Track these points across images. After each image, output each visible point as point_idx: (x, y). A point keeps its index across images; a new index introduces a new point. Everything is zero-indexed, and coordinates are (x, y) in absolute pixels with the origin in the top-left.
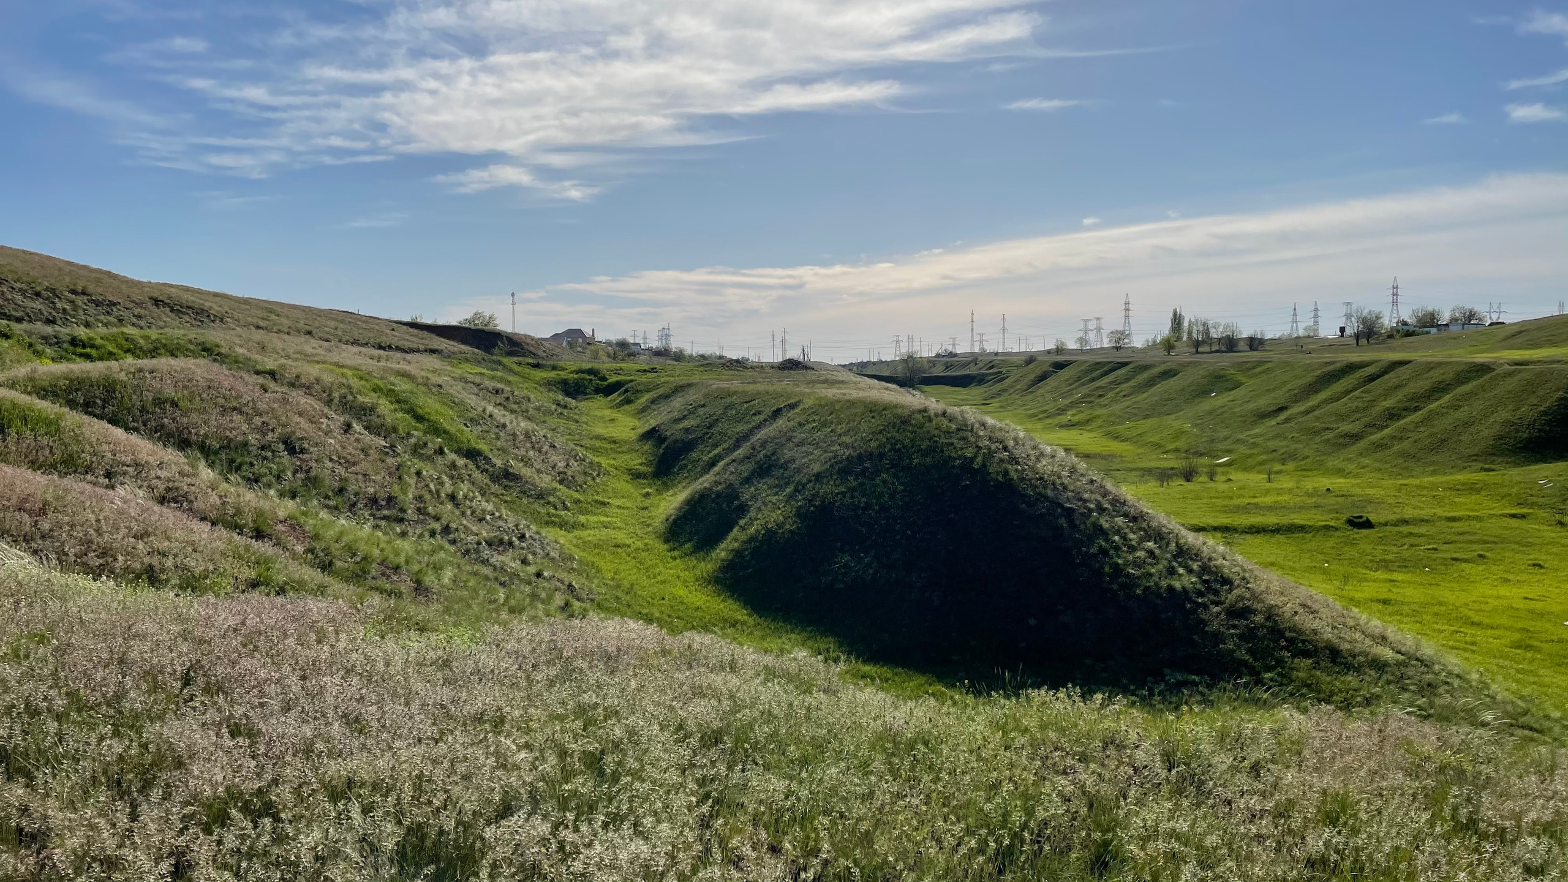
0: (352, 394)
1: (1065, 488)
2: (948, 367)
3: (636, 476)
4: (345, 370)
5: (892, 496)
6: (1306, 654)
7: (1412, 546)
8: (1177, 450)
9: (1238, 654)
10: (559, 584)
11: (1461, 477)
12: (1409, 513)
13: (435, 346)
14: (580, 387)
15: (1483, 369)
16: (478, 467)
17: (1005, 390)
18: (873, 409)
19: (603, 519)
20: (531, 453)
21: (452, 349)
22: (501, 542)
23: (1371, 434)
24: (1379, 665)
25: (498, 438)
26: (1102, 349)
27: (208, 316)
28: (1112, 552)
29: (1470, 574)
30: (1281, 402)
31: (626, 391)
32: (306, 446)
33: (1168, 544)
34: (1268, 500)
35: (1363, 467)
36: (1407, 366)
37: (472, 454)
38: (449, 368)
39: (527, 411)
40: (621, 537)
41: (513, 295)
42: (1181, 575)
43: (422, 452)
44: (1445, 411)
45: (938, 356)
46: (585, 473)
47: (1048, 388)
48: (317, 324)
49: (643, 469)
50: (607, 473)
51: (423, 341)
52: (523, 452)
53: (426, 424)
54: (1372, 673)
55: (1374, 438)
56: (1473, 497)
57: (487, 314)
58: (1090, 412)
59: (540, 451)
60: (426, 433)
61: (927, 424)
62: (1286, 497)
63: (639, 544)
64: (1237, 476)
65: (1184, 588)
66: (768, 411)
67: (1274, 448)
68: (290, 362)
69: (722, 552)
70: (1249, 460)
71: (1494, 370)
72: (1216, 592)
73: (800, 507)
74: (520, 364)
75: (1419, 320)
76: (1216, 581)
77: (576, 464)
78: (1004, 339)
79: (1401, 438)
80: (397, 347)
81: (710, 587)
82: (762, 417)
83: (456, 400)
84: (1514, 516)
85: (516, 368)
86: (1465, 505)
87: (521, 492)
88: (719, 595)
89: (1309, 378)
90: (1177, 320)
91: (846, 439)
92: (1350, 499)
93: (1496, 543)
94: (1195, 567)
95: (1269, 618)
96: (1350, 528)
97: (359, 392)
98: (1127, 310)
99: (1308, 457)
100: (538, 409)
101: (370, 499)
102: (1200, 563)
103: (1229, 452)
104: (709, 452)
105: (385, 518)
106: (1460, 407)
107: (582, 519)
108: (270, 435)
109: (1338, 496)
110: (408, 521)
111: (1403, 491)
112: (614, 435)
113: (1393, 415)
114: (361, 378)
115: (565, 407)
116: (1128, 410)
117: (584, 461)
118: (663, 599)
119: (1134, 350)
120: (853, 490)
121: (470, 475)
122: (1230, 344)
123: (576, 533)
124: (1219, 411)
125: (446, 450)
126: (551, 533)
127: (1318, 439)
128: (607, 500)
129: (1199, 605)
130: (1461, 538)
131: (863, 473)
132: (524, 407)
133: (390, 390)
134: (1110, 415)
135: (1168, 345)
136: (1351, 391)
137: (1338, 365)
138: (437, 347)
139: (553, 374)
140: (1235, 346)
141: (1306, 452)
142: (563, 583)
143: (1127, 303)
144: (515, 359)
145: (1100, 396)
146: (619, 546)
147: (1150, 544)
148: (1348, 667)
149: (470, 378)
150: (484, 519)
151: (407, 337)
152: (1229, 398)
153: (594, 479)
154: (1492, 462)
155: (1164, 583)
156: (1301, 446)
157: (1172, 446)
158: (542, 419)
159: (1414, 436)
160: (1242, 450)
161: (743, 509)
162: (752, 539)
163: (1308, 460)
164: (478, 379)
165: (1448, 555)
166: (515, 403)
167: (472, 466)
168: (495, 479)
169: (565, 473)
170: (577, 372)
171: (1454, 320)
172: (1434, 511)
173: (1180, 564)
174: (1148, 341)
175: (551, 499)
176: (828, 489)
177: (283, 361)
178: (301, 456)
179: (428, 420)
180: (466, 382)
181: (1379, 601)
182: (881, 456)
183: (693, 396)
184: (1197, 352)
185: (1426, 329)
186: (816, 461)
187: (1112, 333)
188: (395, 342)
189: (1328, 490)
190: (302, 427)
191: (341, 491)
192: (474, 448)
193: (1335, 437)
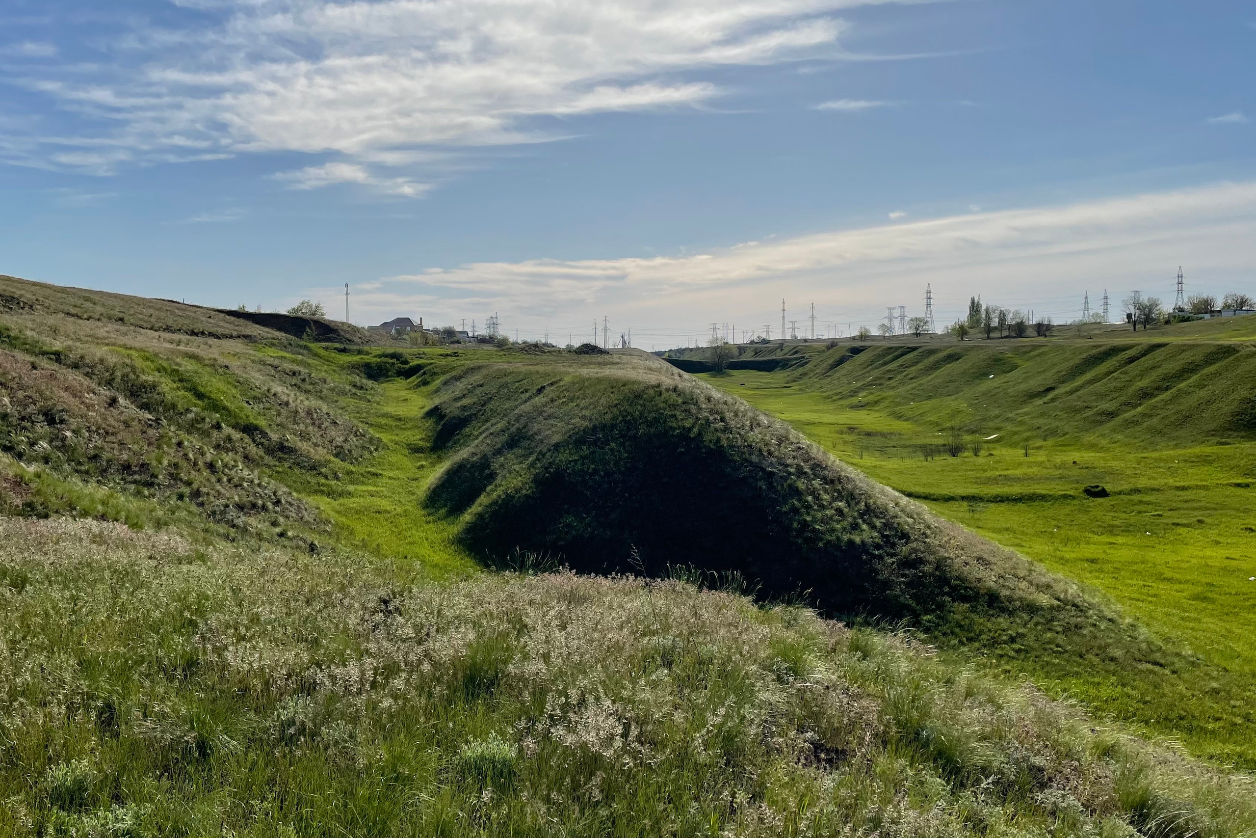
0: (134, 373)
1: (770, 453)
2: (757, 352)
3: (415, 450)
4: (132, 352)
5: (616, 463)
6: (964, 599)
7: (1139, 512)
8: (952, 428)
9: (902, 599)
10: (300, 543)
11: (1198, 450)
12: (1142, 483)
13: (248, 332)
14: (382, 370)
15: (1229, 351)
16: (254, 441)
17: (805, 374)
18: (615, 385)
19: (370, 488)
20: (311, 428)
21: (265, 335)
22: (254, 506)
23: (1126, 412)
24: (1032, 609)
25: (279, 415)
26: (904, 335)
27: (18, 303)
28: (803, 510)
29: (1186, 537)
30: (1050, 383)
31: (424, 373)
32: (66, 417)
33: (857, 503)
34: (1018, 472)
35: (1115, 442)
36: (1163, 349)
37: (249, 429)
38: (252, 352)
39: (321, 391)
40: (385, 504)
41: (347, 285)
42: (862, 530)
43: (199, 426)
44: (1191, 389)
45: (752, 342)
46: (363, 448)
47: (844, 372)
48: (132, 312)
49: (421, 443)
50: (386, 447)
51: (237, 328)
52: (302, 427)
53: (206, 401)
54: (1025, 616)
55: (1127, 415)
56: (1206, 468)
57: (314, 303)
58: (879, 393)
59: (319, 427)
60: (204, 409)
61: (657, 398)
62: (1035, 469)
63: (399, 510)
64: (1001, 452)
65: (863, 542)
66: (534, 390)
67: (1038, 425)
68: (78, 344)
69: (467, 517)
70: (1016, 437)
71: (1238, 351)
72: (893, 545)
73: (537, 473)
74: (327, 348)
75: (1195, 306)
76: (896, 535)
77: (355, 439)
78: (813, 326)
79: (1150, 416)
80: (210, 333)
81: (452, 547)
82: (527, 395)
83: (241, 379)
84: (1238, 485)
85: (323, 352)
86: (1195, 476)
87: (294, 463)
88: (460, 554)
89: (1077, 361)
90: (975, 307)
91: (585, 412)
92: (1092, 471)
93: (1215, 509)
94: (878, 523)
95: (938, 568)
96: (1087, 497)
97: (143, 372)
98: (929, 298)
99: (1067, 433)
100: (332, 390)
101: (122, 465)
102: (883, 521)
103: (998, 429)
104: (480, 427)
105: (135, 482)
106: (1205, 386)
107: (351, 488)
108: (32, 407)
109: (1082, 468)
110: (159, 485)
111: (1143, 464)
112: (400, 413)
113: (1146, 395)
114: (147, 359)
115: (361, 388)
116: (913, 391)
117: (364, 436)
118: (406, 557)
119: (933, 336)
120: (584, 458)
121: (244, 448)
122: (1020, 329)
123: (341, 500)
124: (994, 392)
125: (223, 425)
126: (312, 500)
127: (1078, 417)
128: (380, 472)
129: (874, 556)
130: (1186, 505)
131: (595, 443)
132: (318, 388)
133: (174, 370)
134: (896, 397)
135: (962, 331)
136: (1113, 372)
137: (1102, 349)
138: (250, 334)
139: (356, 358)
140: (1025, 332)
141: (1067, 428)
142: (305, 541)
143: (929, 292)
144: (324, 344)
145: (890, 379)
146: (379, 512)
147: (841, 504)
148: (1003, 610)
149: (270, 361)
150: (241, 485)
151: (222, 324)
152: (1006, 380)
153: (371, 452)
154: (1229, 437)
155: (845, 537)
156: (1063, 423)
157: (949, 425)
158: (335, 398)
159: (1163, 413)
160: (1010, 427)
161: (492, 476)
162: (494, 503)
163: (1067, 436)
164: (276, 362)
165: (1170, 521)
166: (311, 384)
167: (247, 439)
168: (270, 451)
169: (342, 447)
170: (380, 356)
171: (1227, 307)
172: (1165, 481)
173: (864, 521)
174: (947, 328)
175: (324, 470)
176: (563, 457)
177: (70, 343)
178: (59, 426)
179: (209, 398)
180: (265, 364)
181: (1088, 560)
182: (613, 427)
183: (476, 378)
184: (988, 338)
185: (1200, 315)
186: (557, 433)
187: (912, 320)
188: (209, 328)
189: (1074, 462)
190: (63, 399)
191: (95, 457)
192: (252, 424)
193: (1093, 415)
